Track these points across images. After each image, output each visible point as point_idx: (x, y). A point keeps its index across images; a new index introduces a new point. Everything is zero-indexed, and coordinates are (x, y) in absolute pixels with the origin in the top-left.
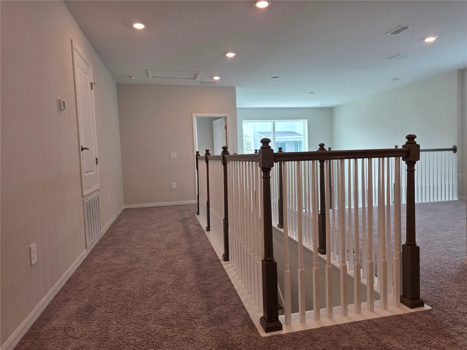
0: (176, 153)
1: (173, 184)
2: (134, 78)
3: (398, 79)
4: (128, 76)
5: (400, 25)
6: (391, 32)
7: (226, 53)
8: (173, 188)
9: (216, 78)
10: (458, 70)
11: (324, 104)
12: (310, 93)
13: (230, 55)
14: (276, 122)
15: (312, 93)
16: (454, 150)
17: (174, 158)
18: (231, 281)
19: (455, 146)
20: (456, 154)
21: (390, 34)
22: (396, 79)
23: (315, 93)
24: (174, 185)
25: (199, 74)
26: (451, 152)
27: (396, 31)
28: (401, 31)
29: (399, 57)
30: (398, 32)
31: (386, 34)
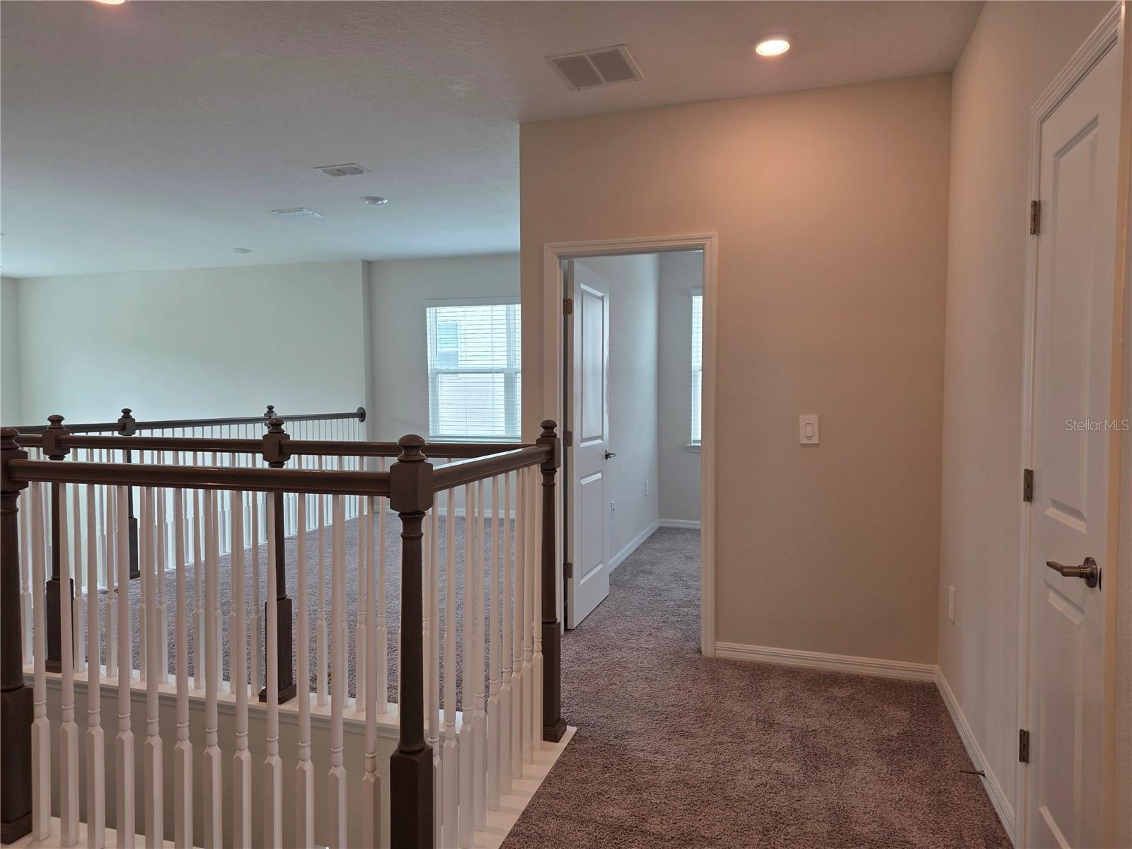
3: (249, 251)
5: (354, 164)
6: (326, 168)
10: (364, 261)
16: (361, 415)
19: (363, 409)
20: (365, 423)
21: (323, 170)
22: (244, 251)
26: (357, 420)
27: (338, 170)
28: (345, 174)
29: (295, 214)
30: (341, 172)
31: (315, 168)
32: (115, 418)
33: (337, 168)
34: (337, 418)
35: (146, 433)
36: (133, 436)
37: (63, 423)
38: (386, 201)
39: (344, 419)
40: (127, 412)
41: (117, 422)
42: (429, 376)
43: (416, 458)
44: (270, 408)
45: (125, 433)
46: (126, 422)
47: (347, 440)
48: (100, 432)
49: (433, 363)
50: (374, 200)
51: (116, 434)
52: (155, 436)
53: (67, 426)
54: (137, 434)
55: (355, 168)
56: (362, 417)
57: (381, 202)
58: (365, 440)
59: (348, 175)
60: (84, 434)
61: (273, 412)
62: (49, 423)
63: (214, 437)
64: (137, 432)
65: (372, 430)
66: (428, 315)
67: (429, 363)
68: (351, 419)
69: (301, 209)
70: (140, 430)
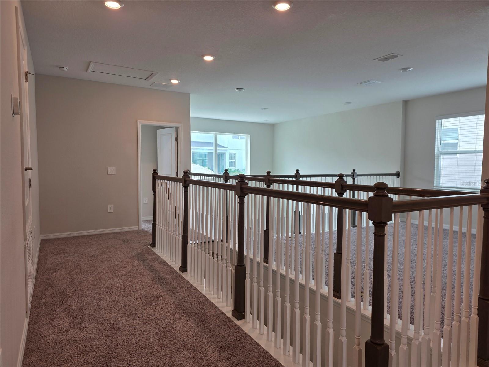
0: (114, 168)
1: (109, 206)
2: (66, 69)
3: (350, 103)
4: (57, 66)
5: (392, 53)
6: (379, 59)
7: (203, 56)
8: (109, 212)
9: (175, 82)
10: (403, 101)
11: (268, 120)
12: (263, 108)
13: (208, 58)
14: (218, 135)
15: (265, 109)
16: (398, 175)
17: (112, 173)
18: (268, 353)
19: (399, 172)
20: (399, 178)
21: (378, 60)
22: (348, 103)
23: (267, 108)
24: (111, 208)
25: (156, 74)
26: (395, 177)
27: (385, 58)
28: (389, 59)
29: (368, 83)
30: (386, 59)
31: (374, 60)
32: (293, 173)
33: (385, 57)
34: (385, 176)
35: (304, 179)
36: (299, 180)
37: (271, 174)
38: (412, 69)
39: (389, 176)
40: (297, 171)
41: (294, 174)
42: (436, 155)
43: (383, 194)
44: (354, 170)
45: (297, 179)
46: (297, 175)
47: (393, 186)
48: (288, 178)
49: (438, 148)
50: (405, 69)
51: (294, 179)
52: (303, 180)
53: (272, 175)
54: (301, 179)
55: (393, 55)
56: (398, 176)
57: (409, 70)
58: (399, 187)
59: (390, 60)
60: (283, 178)
61: (355, 172)
62: (266, 174)
63: (322, 181)
64: (301, 178)
65: (404, 182)
66: (437, 124)
67: (436, 149)
68: (392, 177)
69: (370, 81)
70: (302, 178)
